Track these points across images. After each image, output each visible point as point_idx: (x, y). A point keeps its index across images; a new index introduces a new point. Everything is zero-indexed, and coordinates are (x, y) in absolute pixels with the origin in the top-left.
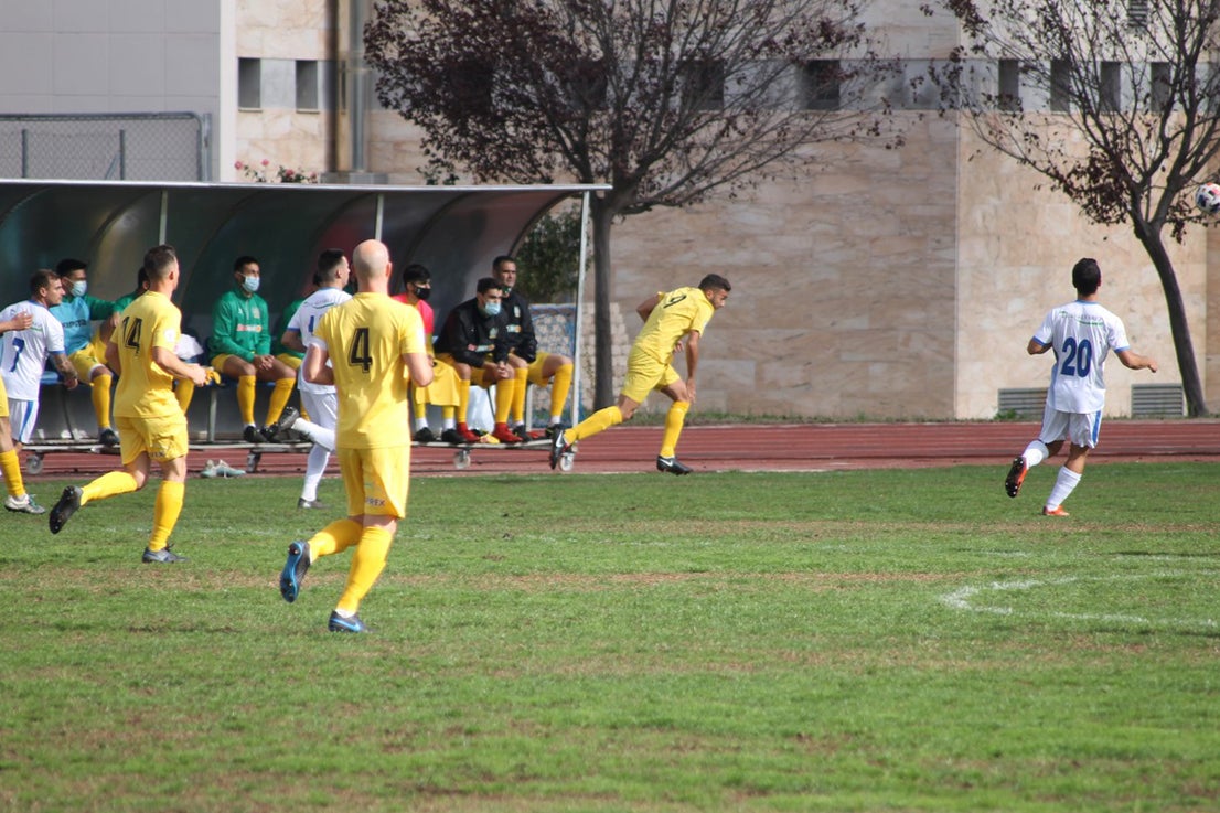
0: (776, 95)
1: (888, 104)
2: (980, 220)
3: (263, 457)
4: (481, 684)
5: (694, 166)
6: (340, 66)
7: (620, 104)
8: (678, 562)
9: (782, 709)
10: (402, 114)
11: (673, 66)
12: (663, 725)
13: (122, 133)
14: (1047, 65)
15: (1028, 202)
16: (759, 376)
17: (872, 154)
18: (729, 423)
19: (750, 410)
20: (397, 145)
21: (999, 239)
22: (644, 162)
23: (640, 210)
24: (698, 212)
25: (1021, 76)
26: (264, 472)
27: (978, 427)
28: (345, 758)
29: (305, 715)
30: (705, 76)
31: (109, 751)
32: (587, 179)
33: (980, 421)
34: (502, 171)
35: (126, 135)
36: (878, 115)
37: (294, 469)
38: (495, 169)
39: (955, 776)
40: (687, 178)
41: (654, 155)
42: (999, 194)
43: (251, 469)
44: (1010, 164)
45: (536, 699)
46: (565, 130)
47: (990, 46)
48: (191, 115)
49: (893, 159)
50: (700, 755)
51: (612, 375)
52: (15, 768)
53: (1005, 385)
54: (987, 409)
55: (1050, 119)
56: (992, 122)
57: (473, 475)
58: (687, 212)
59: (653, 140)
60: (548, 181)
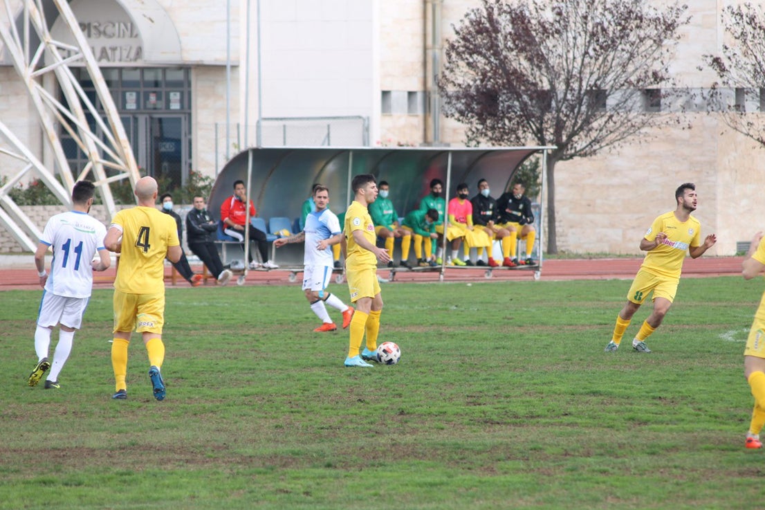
0: (631, 105)
1: (684, 108)
2: (727, 163)
3: (397, 274)
4: (507, 375)
5: (593, 138)
6: (428, 94)
7: (559, 110)
8: (595, 321)
9: (651, 386)
10: (456, 119)
11: (582, 92)
12: (595, 393)
13: (329, 126)
14: (758, 90)
15: (750, 154)
16: (624, 236)
17: (676, 132)
18: (611, 258)
19: (620, 252)
20: (455, 130)
21: (736, 172)
22: (570, 137)
23: (567, 159)
24: (594, 160)
25: (746, 95)
26: (397, 280)
27: (727, 259)
28: (450, 409)
29: (429, 389)
30: (598, 97)
31: (341, 405)
32: (544, 144)
33: (729, 256)
34: (503, 141)
35: (331, 127)
36: (679, 114)
37: (411, 279)
38: (499, 141)
39: (735, 416)
40: (590, 144)
41: (574, 133)
42: (736, 151)
43: (391, 279)
44: (741, 137)
45: (535, 381)
46: (533, 122)
47: (730, 82)
48: (360, 117)
49: (687, 133)
50: (614, 407)
51: (555, 236)
52: (299, 412)
53: (739, 240)
54: (732, 251)
55: (759, 116)
56: (732, 118)
57: (493, 281)
58: (589, 160)
59: (574, 126)
60: (524, 145)
